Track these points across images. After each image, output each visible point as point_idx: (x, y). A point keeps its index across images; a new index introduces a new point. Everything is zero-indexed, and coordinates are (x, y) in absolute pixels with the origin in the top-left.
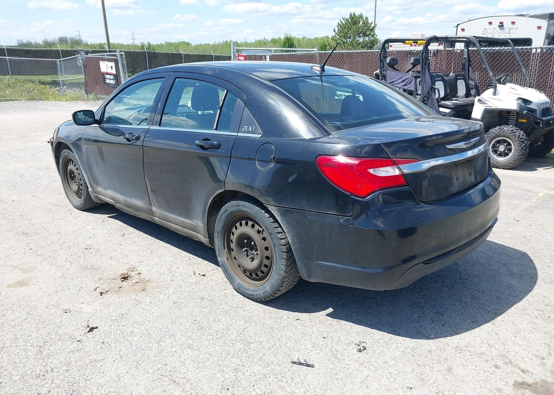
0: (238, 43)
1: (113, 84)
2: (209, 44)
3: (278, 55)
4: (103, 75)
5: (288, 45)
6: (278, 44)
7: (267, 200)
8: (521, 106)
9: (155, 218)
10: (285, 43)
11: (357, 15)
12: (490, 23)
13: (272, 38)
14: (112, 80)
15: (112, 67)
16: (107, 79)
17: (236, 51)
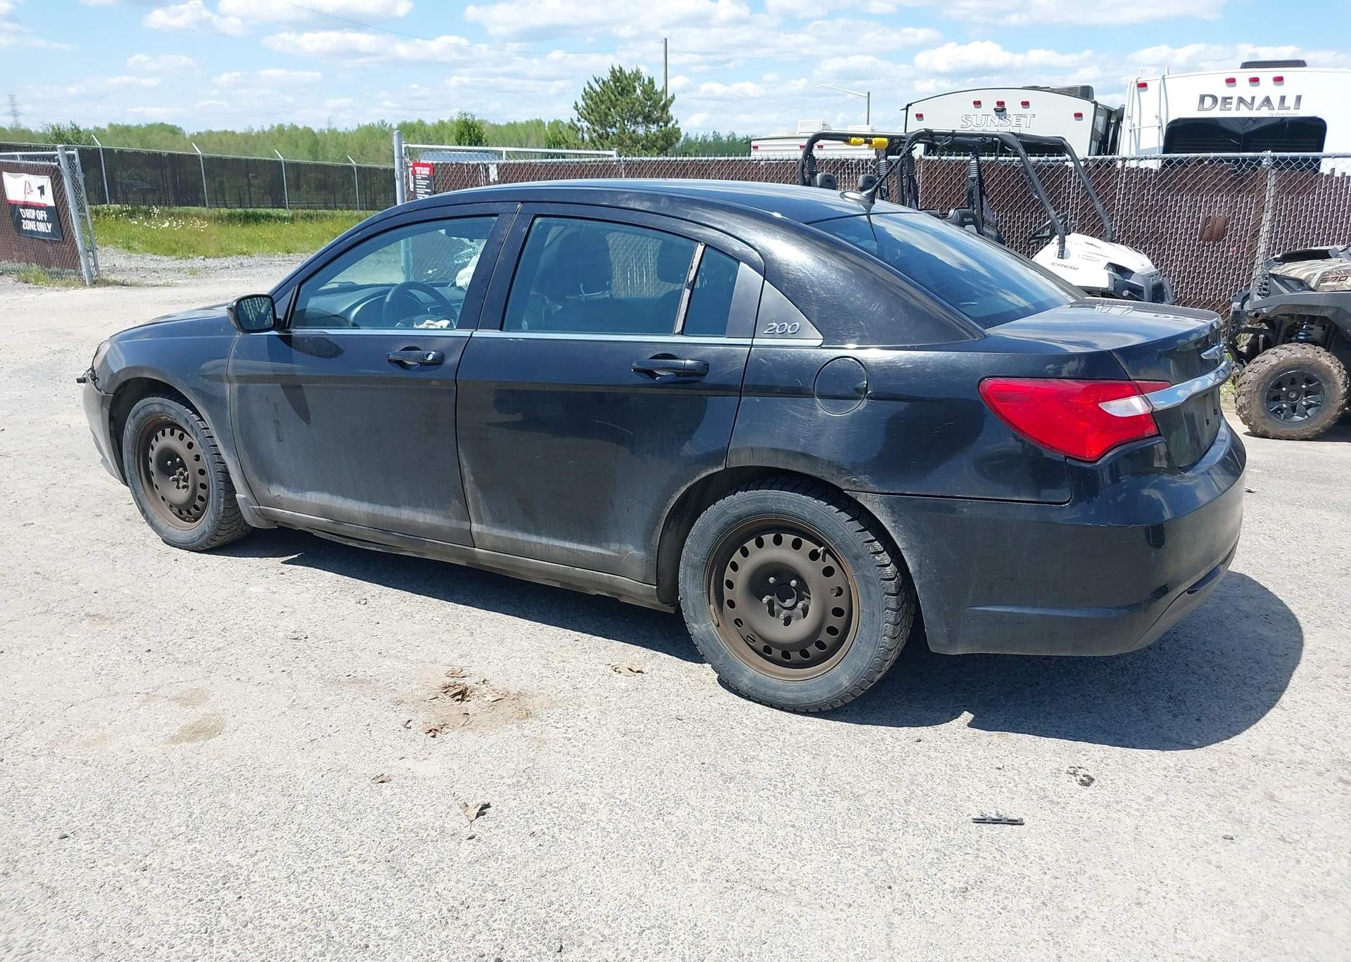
0: (313, 132)
1: (44, 234)
2: (233, 133)
3: (520, 164)
4: (15, 210)
5: (470, 140)
6: (418, 137)
7: (855, 482)
8: (1115, 280)
9: (476, 549)
10: (462, 134)
11: (628, 72)
12: (977, 104)
13: (400, 121)
14: (43, 221)
15: (42, 189)
16: (26, 219)
17: (406, 154)
